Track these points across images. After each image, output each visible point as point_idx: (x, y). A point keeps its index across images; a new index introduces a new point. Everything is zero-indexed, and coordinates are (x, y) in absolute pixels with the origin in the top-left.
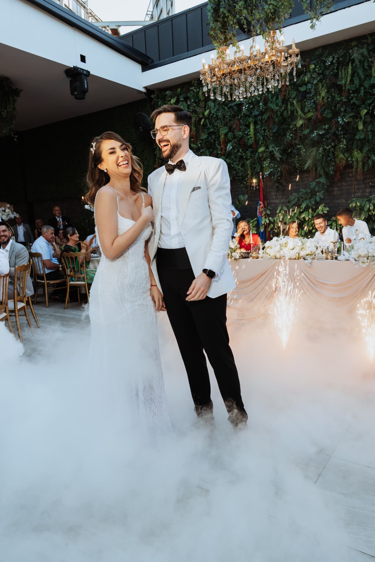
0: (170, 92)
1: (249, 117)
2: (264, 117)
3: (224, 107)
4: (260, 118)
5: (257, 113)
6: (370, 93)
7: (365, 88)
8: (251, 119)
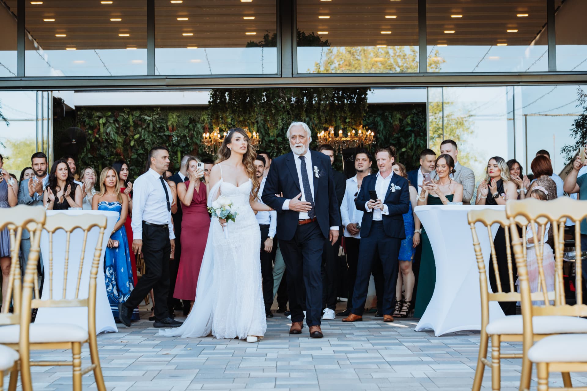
0: (100, 113)
1: (177, 146)
2: (189, 148)
3: (153, 134)
4: (187, 148)
5: (184, 145)
6: (269, 146)
7: (266, 142)
8: (179, 149)
